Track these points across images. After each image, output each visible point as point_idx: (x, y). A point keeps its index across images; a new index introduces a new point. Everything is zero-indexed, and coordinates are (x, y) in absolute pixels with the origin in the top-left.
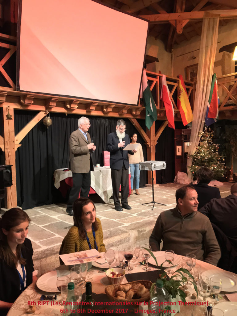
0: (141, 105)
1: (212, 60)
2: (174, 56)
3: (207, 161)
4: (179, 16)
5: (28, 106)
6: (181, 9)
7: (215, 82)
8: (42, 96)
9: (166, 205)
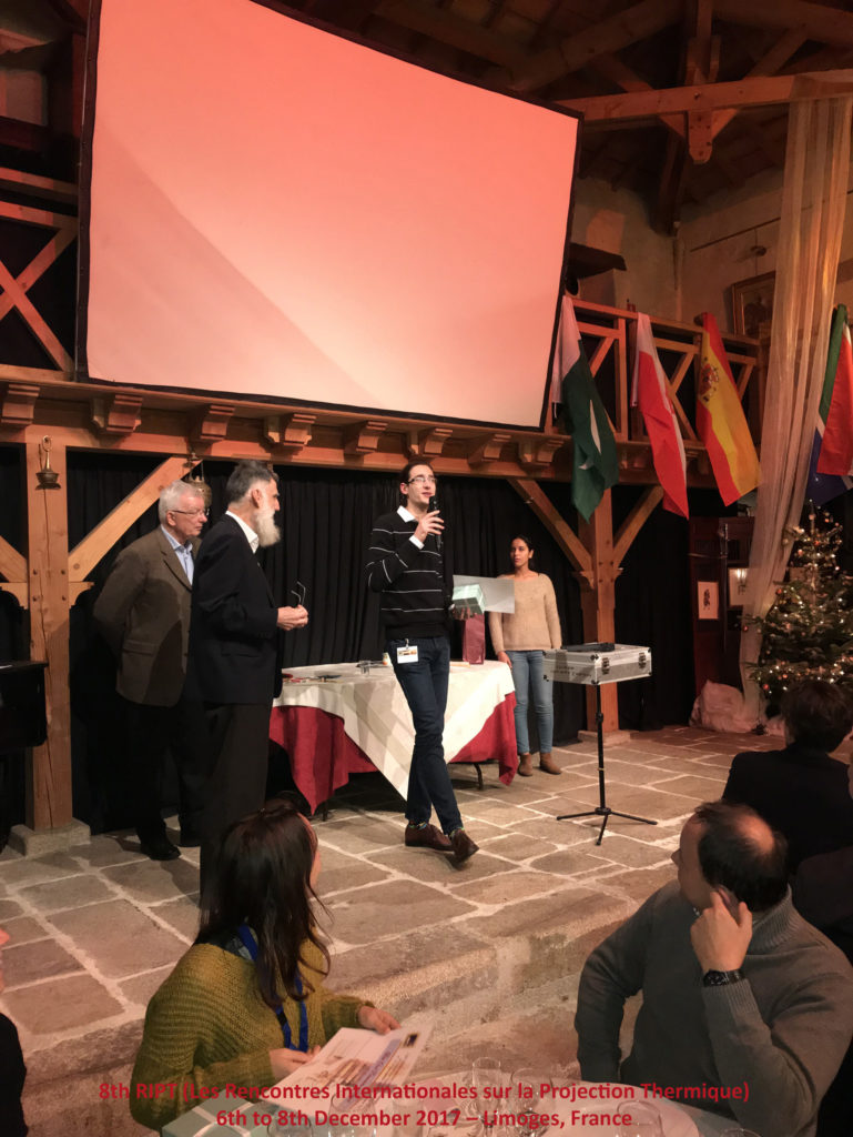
0: (555, 428)
1: (828, 254)
2: (681, 247)
3: (819, 640)
4: (696, 97)
5: (120, 436)
6: (706, 73)
7: (844, 337)
8: (172, 400)
9: (655, 823)
